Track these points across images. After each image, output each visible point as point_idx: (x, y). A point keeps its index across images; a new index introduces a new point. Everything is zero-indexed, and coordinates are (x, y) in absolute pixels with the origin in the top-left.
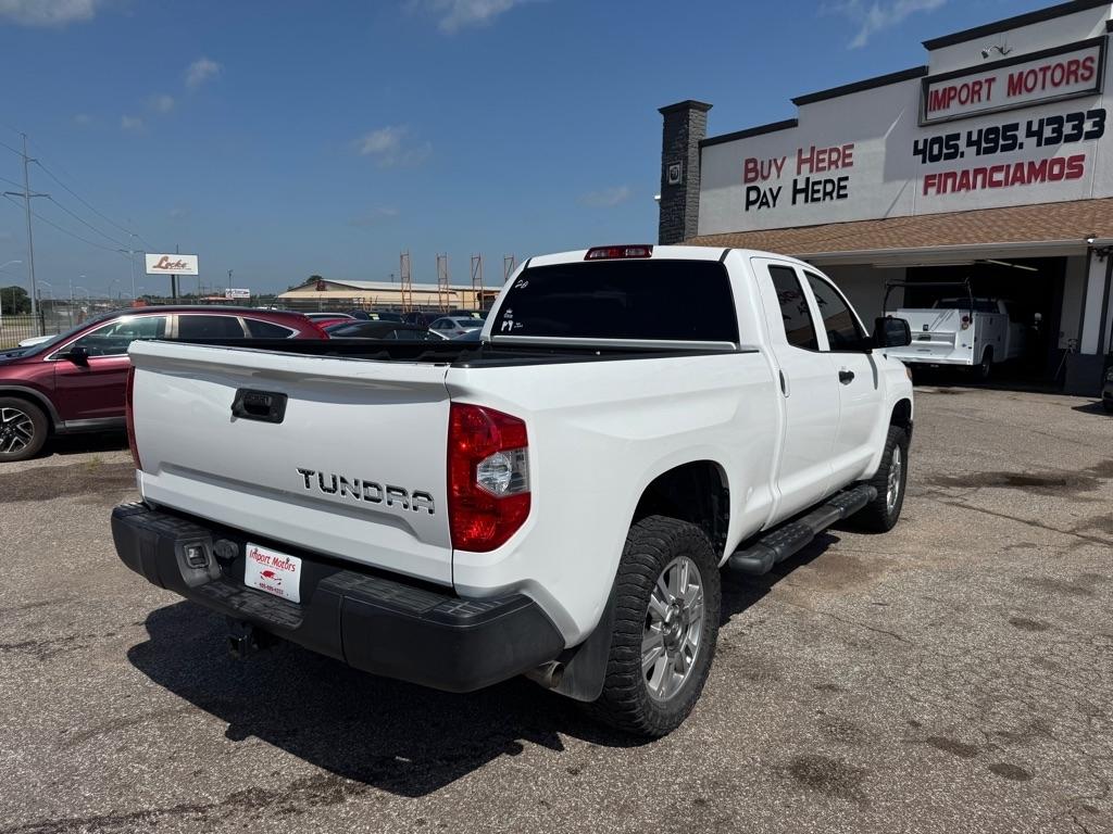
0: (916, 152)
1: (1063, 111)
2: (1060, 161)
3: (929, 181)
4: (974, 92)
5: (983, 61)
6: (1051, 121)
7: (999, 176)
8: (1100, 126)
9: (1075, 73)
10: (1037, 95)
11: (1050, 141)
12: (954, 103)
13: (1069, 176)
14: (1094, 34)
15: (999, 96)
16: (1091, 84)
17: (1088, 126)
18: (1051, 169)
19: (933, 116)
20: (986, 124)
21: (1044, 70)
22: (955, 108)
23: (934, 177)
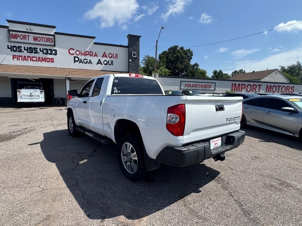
0: (8, 48)
1: (48, 48)
2: (49, 58)
3: (14, 57)
4: (24, 37)
5: (26, 31)
6: (45, 49)
7: (34, 59)
8: (56, 52)
9: (49, 40)
10: (41, 43)
11: (45, 54)
12: (19, 38)
13: (51, 62)
14: (52, 33)
15: (31, 40)
16: (53, 44)
17: (54, 52)
18: (47, 60)
19: (12, 40)
20: (29, 46)
21: (42, 38)
22: (19, 40)
23: (15, 56)
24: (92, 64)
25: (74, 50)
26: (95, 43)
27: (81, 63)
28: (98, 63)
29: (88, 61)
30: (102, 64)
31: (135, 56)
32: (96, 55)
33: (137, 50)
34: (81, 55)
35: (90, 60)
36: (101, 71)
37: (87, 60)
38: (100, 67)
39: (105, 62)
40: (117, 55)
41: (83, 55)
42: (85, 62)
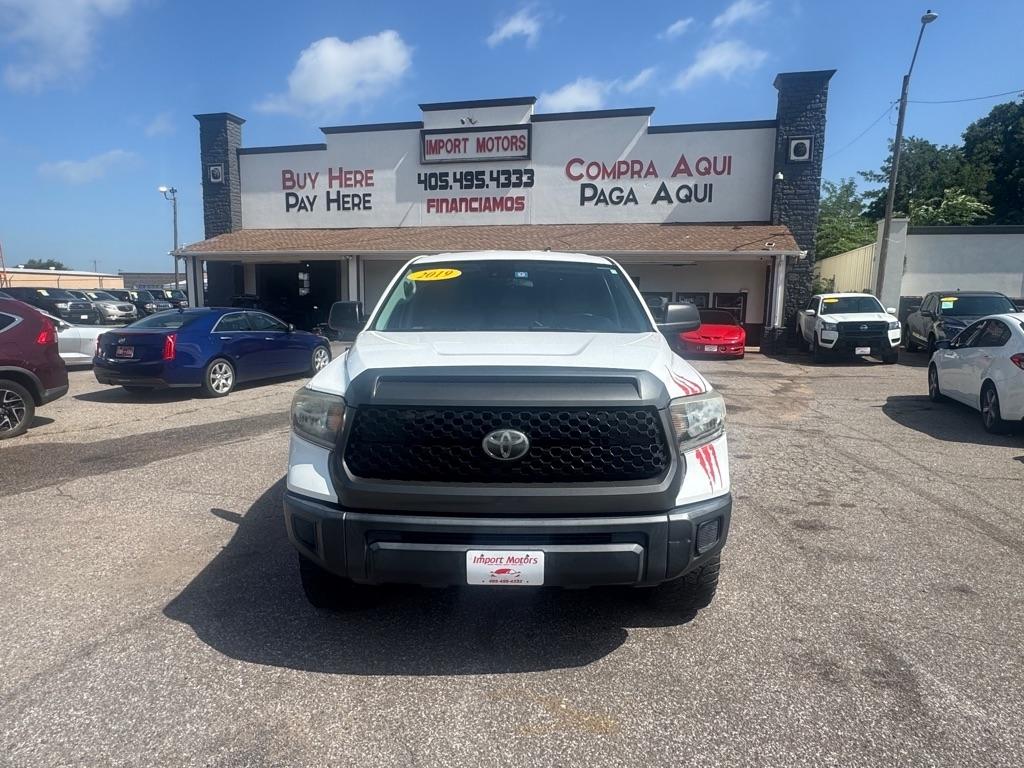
0: (420, 182)
1: (512, 167)
2: (511, 199)
3: (430, 203)
4: (456, 145)
5: (460, 126)
6: (504, 172)
7: (475, 205)
8: (531, 178)
9: (516, 143)
10: (494, 154)
11: (504, 185)
12: (443, 151)
13: (517, 209)
14: (524, 121)
15: (471, 151)
16: (525, 153)
17: (525, 179)
18: (506, 204)
19: (429, 157)
20: (465, 169)
21: (498, 138)
22: (443, 155)
23: (433, 201)
24: (637, 203)
25: (581, 162)
26: (652, 130)
27: (601, 205)
28: (657, 198)
29: (625, 194)
30: (670, 201)
31: (803, 155)
32: (652, 172)
33: (810, 132)
34: (603, 178)
35: (631, 192)
36: (663, 224)
37: (621, 191)
38: (664, 212)
39: (683, 193)
40: (728, 161)
41: (609, 176)
42: (614, 199)
